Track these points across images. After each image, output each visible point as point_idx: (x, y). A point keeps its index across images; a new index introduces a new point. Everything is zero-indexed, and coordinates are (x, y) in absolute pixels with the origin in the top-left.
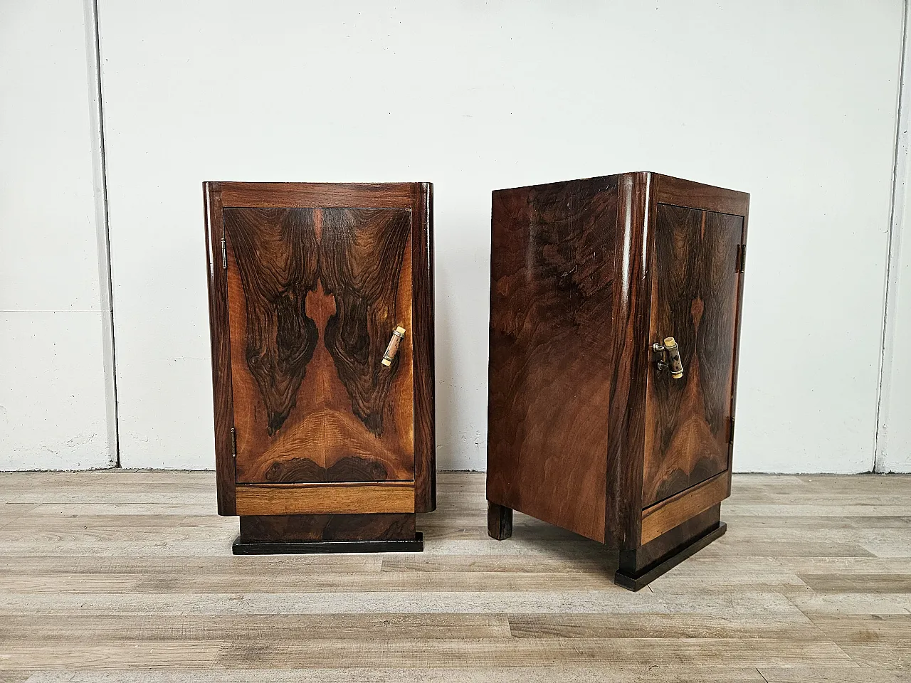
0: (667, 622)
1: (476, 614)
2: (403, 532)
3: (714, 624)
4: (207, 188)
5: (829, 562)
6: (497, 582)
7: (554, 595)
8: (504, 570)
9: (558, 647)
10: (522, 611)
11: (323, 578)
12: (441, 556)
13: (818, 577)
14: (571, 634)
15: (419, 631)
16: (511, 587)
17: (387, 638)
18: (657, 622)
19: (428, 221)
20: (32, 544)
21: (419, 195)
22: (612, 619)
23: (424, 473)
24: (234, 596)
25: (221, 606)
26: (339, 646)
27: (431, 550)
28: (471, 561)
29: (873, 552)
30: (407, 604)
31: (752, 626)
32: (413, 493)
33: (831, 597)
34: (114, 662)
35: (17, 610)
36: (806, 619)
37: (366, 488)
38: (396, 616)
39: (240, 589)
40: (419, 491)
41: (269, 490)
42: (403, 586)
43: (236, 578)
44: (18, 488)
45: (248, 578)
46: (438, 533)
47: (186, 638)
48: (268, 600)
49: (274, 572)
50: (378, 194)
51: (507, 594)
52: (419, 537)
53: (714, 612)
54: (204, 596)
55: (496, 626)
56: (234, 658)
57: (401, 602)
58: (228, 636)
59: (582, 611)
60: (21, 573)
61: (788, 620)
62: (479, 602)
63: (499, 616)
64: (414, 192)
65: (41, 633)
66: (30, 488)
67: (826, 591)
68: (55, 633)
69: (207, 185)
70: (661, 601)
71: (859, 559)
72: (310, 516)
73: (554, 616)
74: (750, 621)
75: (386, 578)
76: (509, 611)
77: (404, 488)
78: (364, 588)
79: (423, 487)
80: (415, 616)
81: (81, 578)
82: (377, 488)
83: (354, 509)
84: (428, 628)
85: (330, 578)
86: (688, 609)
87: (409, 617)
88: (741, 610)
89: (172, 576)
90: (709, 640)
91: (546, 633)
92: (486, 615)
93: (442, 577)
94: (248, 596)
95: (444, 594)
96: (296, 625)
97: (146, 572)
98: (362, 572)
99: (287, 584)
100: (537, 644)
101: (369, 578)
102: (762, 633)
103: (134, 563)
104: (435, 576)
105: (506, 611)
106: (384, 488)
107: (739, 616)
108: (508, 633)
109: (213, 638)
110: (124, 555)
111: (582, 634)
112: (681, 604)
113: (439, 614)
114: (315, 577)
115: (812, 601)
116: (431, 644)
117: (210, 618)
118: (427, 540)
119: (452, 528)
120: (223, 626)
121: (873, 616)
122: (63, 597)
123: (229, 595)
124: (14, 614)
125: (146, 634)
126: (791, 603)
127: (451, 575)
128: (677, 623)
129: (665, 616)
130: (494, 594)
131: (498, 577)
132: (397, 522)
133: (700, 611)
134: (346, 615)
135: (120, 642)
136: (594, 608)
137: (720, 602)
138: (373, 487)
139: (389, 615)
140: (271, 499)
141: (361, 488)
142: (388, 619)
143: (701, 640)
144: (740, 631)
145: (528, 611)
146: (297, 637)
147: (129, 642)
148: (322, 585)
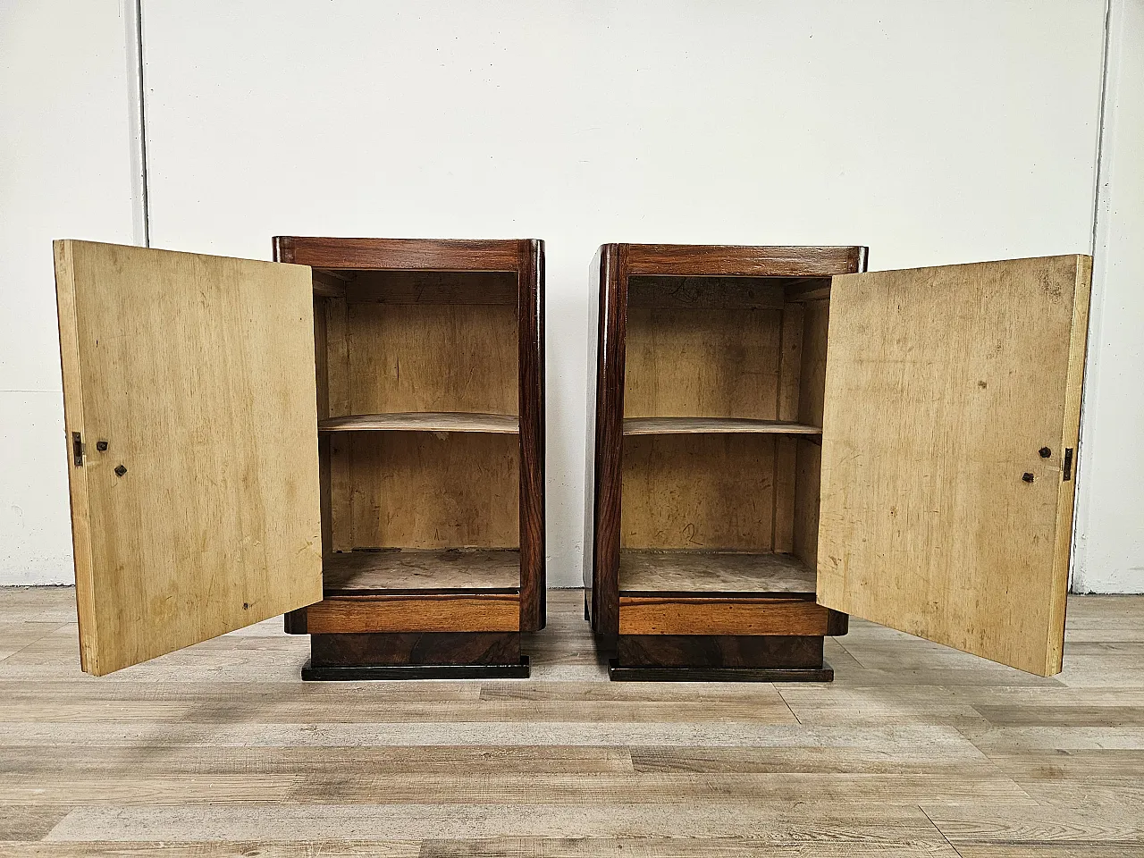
0: (816, 756)
1: (593, 747)
2: (506, 655)
3: (872, 758)
4: (278, 244)
5: (1011, 692)
6: (616, 711)
7: (684, 726)
8: (625, 699)
9: (688, 782)
10: (647, 743)
11: (411, 707)
12: (551, 683)
13: (997, 709)
14: (704, 769)
15: (525, 765)
16: (633, 717)
17: (488, 771)
18: (804, 756)
19: (538, 285)
20: (60, 669)
21: (528, 254)
22: (752, 753)
23: (532, 584)
24: (305, 726)
25: (289, 736)
26: (432, 780)
27: (540, 677)
28: (587, 688)
29: (1064, 682)
30: (511, 735)
31: (915, 760)
32: (518, 607)
33: (1011, 730)
34: (167, 797)
35: (48, 741)
36: (978, 754)
37: (462, 601)
38: (497, 748)
39: (312, 718)
40: (525, 606)
41: (346, 603)
42: (506, 716)
43: (307, 707)
44: (36, 605)
45: (322, 707)
46: (548, 658)
47: (250, 772)
48: (347, 731)
49: (354, 700)
50: (479, 253)
51: (628, 725)
52: (525, 660)
53: (872, 746)
54: (270, 726)
55: (615, 759)
56: (309, 793)
57: (502, 733)
58: (300, 770)
59: (716, 743)
60: (49, 700)
61: (959, 754)
62: (595, 732)
63: (620, 749)
64: (522, 251)
65: (79, 766)
66: (51, 605)
67: (1005, 724)
68: (95, 766)
69: (278, 240)
70: (810, 733)
71: (1046, 689)
72: (395, 635)
73: (683, 749)
74: (914, 755)
75: (485, 707)
76: (632, 743)
77: (507, 602)
78: (460, 717)
79: (530, 601)
80: (521, 749)
81: (122, 706)
82: (475, 601)
83: (447, 626)
84: (536, 761)
85: (420, 707)
86: (841, 742)
87: (513, 749)
88: (904, 743)
89: (231, 704)
90: (864, 775)
91: (675, 767)
92: (604, 747)
93: (552, 706)
94: (321, 726)
95: (554, 724)
96: (381, 758)
97: (199, 699)
98: (457, 700)
99: (368, 713)
100: (663, 779)
101: (465, 707)
102: (926, 768)
103: (185, 690)
104: (544, 705)
105: (628, 744)
106: (483, 602)
107: (902, 750)
108: (631, 767)
109: (284, 772)
110: (172, 681)
111: (717, 769)
112: (834, 737)
113: (548, 746)
114: (401, 706)
115: (988, 735)
116: (539, 779)
117: (278, 749)
118: (534, 665)
119: (564, 652)
120: (295, 759)
121: (1058, 750)
122: (102, 727)
123: (300, 725)
124: (45, 744)
125: (204, 767)
126: (962, 737)
127: (563, 703)
128: (828, 757)
129: (816, 749)
130: (613, 724)
131: (619, 707)
132: (499, 643)
133: (856, 745)
134: (438, 748)
135: (172, 776)
136: (731, 740)
137: (880, 734)
138: (470, 601)
139: (489, 748)
140: (349, 614)
141: (457, 602)
142: (490, 752)
143: (855, 776)
144: (902, 766)
145: (654, 743)
146: (381, 771)
147: (183, 776)
148: (409, 715)
